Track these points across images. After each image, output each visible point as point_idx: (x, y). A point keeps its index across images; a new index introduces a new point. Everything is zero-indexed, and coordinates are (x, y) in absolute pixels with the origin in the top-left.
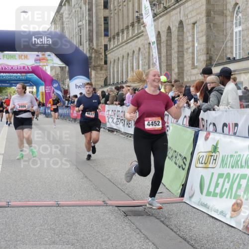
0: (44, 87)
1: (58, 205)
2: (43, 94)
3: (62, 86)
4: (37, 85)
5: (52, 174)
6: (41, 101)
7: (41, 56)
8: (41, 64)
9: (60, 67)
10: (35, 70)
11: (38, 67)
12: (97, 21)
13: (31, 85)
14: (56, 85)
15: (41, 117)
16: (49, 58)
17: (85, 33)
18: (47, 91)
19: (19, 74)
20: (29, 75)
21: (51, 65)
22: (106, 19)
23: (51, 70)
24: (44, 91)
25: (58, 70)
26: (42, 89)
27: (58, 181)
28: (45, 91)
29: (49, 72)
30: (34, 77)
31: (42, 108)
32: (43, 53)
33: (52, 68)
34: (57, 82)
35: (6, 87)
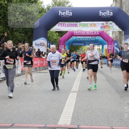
0: (107, 45)
2: (106, 51)
3: (119, 44)
4: (103, 44)
5: (109, 107)
6: (105, 55)
7: (105, 24)
8: (105, 30)
9: (119, 31)
10: (101, 34)
11: (103, 32)
13: (98, 44)
15: (105, 66)
16: (110, 25)
18: (109, 49)
19: (90, 37)
21: (113, 30)
23: (113, 34)
24: (107, 48)
25: (118, 34)
26: (106, 47)
27: (113, 112)
28: (108, 48)
29: (111, 36)
30: (100, 38)
31: (105, 60)
32: (107, 22)
33: (113, 32)
34: (116, 41)
35: (82, 46)
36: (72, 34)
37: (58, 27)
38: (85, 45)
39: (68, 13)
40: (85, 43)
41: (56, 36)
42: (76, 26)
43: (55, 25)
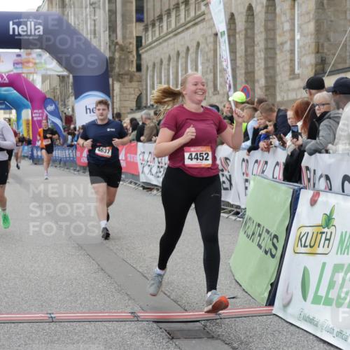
0: (29, 111)
2: (28, 124)
3: (61, 108)
4: (18, 108)
6: (25, 135)
8: (25, 70)
9: (59, 76)
11: (19, 75)
13: (7, 108)
14: (51, 108)
15: (26, 164)
16: (39, 60)
18: (35, 119)
20: (4, 91)
21: (44, 72)
23: (43, 81)
24: (30, 118)
25: (56, 82)
26: (27, 114)
28: (32, 117)
29: (39, 85)
31: (26, 147)
32: (29, 51)
33: (44, 78)
34: (52, 102)
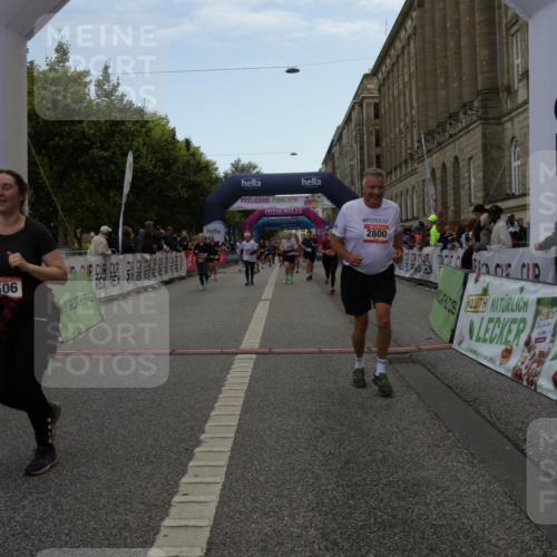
0: (315, 229)
1: (321, 353)
7: (311, 198)
8: (311, 206)
10: (306, 212)
11: (308, 209)
12: (368, 160)
17: (356, 172)
20: (300, 218)
21: (323, 207)
22: (378, 157)
25: (330, 212)
26: (313, 231)
29: (320, 215)
30: (306, 219)
32: (313, 194)
33: (324, 210)
35: (276, 232)
36: (262, 214)
37: (240, 205)
38: (282, 230)
39: (255, 183)
40: (282, 226)
41: (238, 218)
42: (268, 201)
43: (235, 201)
